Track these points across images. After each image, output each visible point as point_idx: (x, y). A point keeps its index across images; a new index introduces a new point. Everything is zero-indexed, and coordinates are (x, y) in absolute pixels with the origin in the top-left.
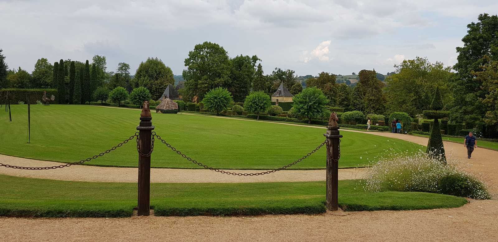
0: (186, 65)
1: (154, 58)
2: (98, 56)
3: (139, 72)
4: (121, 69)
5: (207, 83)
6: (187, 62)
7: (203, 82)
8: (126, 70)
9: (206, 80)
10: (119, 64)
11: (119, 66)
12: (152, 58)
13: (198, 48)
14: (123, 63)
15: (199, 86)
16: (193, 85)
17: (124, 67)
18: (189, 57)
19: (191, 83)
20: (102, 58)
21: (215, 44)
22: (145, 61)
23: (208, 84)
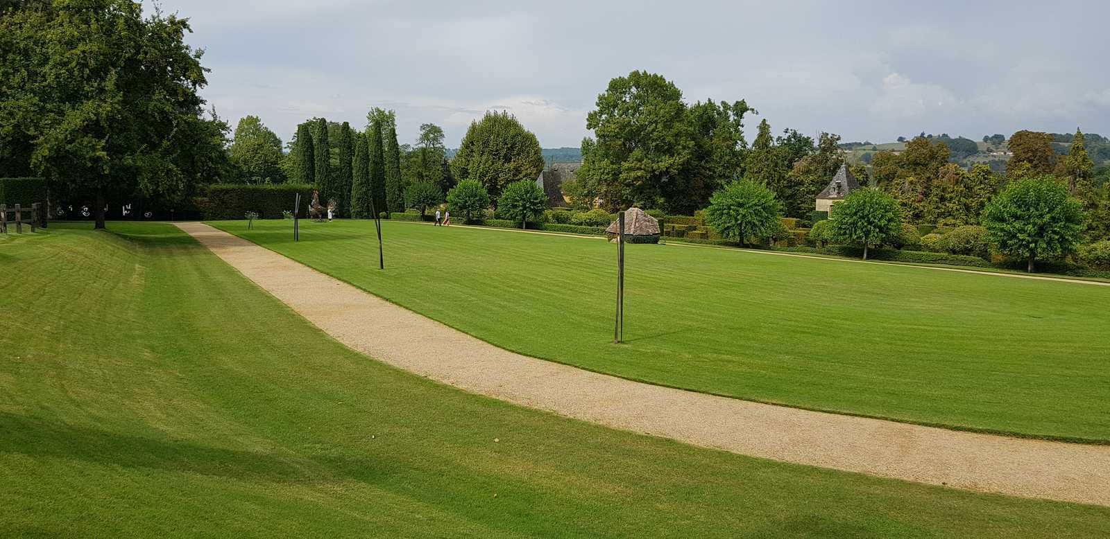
0: (589, 127)
1: (500, 112)
2: (378, 110)
3: (469, 144)
4: (425, 137)
5: (641, 169)
6: (592, 121)
7: (633, 165)
8: (435, 139)
9: (639, 161)
10: (421, 127)
11: (422, 133)
12: (496, 113)
13: (617, 86)
14: (429, 124)
15: (623, 176)
16: (608, 174)
17: (432, 132)
18: (597, 109)
19: (605, 169)
20: (388, 114)
21: (655, 76)
22: (479, 119)
23: (644, 169)
